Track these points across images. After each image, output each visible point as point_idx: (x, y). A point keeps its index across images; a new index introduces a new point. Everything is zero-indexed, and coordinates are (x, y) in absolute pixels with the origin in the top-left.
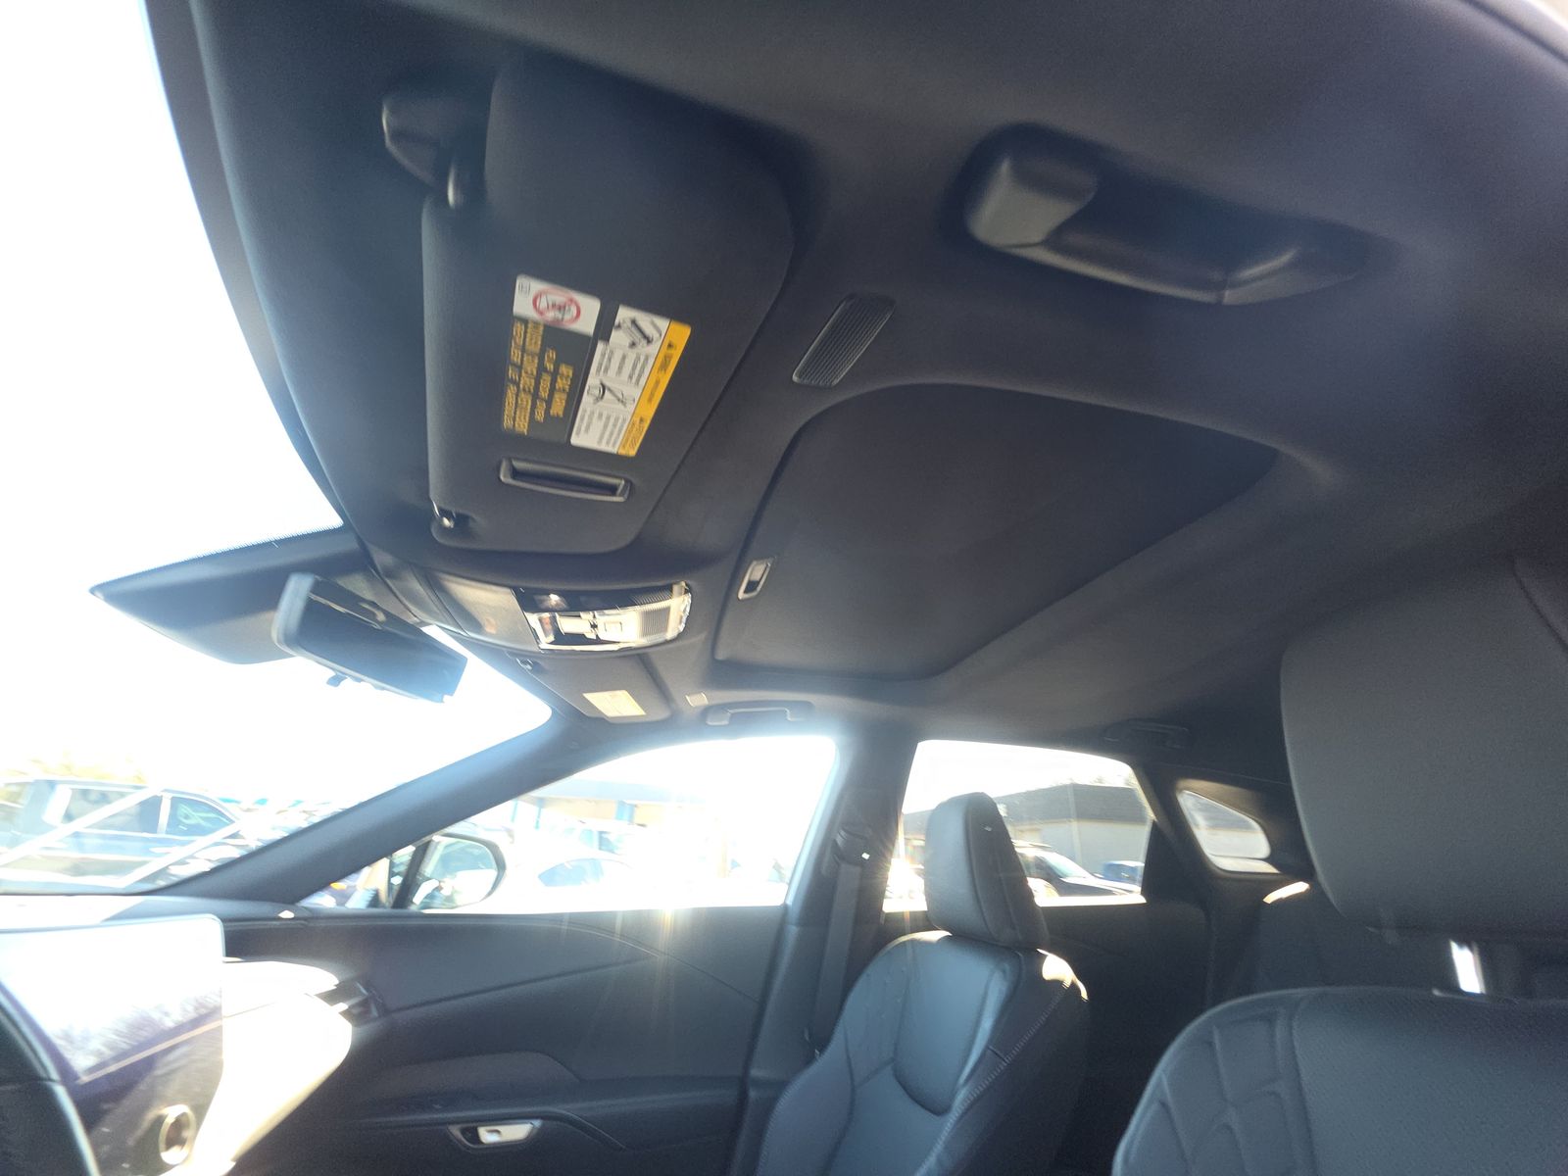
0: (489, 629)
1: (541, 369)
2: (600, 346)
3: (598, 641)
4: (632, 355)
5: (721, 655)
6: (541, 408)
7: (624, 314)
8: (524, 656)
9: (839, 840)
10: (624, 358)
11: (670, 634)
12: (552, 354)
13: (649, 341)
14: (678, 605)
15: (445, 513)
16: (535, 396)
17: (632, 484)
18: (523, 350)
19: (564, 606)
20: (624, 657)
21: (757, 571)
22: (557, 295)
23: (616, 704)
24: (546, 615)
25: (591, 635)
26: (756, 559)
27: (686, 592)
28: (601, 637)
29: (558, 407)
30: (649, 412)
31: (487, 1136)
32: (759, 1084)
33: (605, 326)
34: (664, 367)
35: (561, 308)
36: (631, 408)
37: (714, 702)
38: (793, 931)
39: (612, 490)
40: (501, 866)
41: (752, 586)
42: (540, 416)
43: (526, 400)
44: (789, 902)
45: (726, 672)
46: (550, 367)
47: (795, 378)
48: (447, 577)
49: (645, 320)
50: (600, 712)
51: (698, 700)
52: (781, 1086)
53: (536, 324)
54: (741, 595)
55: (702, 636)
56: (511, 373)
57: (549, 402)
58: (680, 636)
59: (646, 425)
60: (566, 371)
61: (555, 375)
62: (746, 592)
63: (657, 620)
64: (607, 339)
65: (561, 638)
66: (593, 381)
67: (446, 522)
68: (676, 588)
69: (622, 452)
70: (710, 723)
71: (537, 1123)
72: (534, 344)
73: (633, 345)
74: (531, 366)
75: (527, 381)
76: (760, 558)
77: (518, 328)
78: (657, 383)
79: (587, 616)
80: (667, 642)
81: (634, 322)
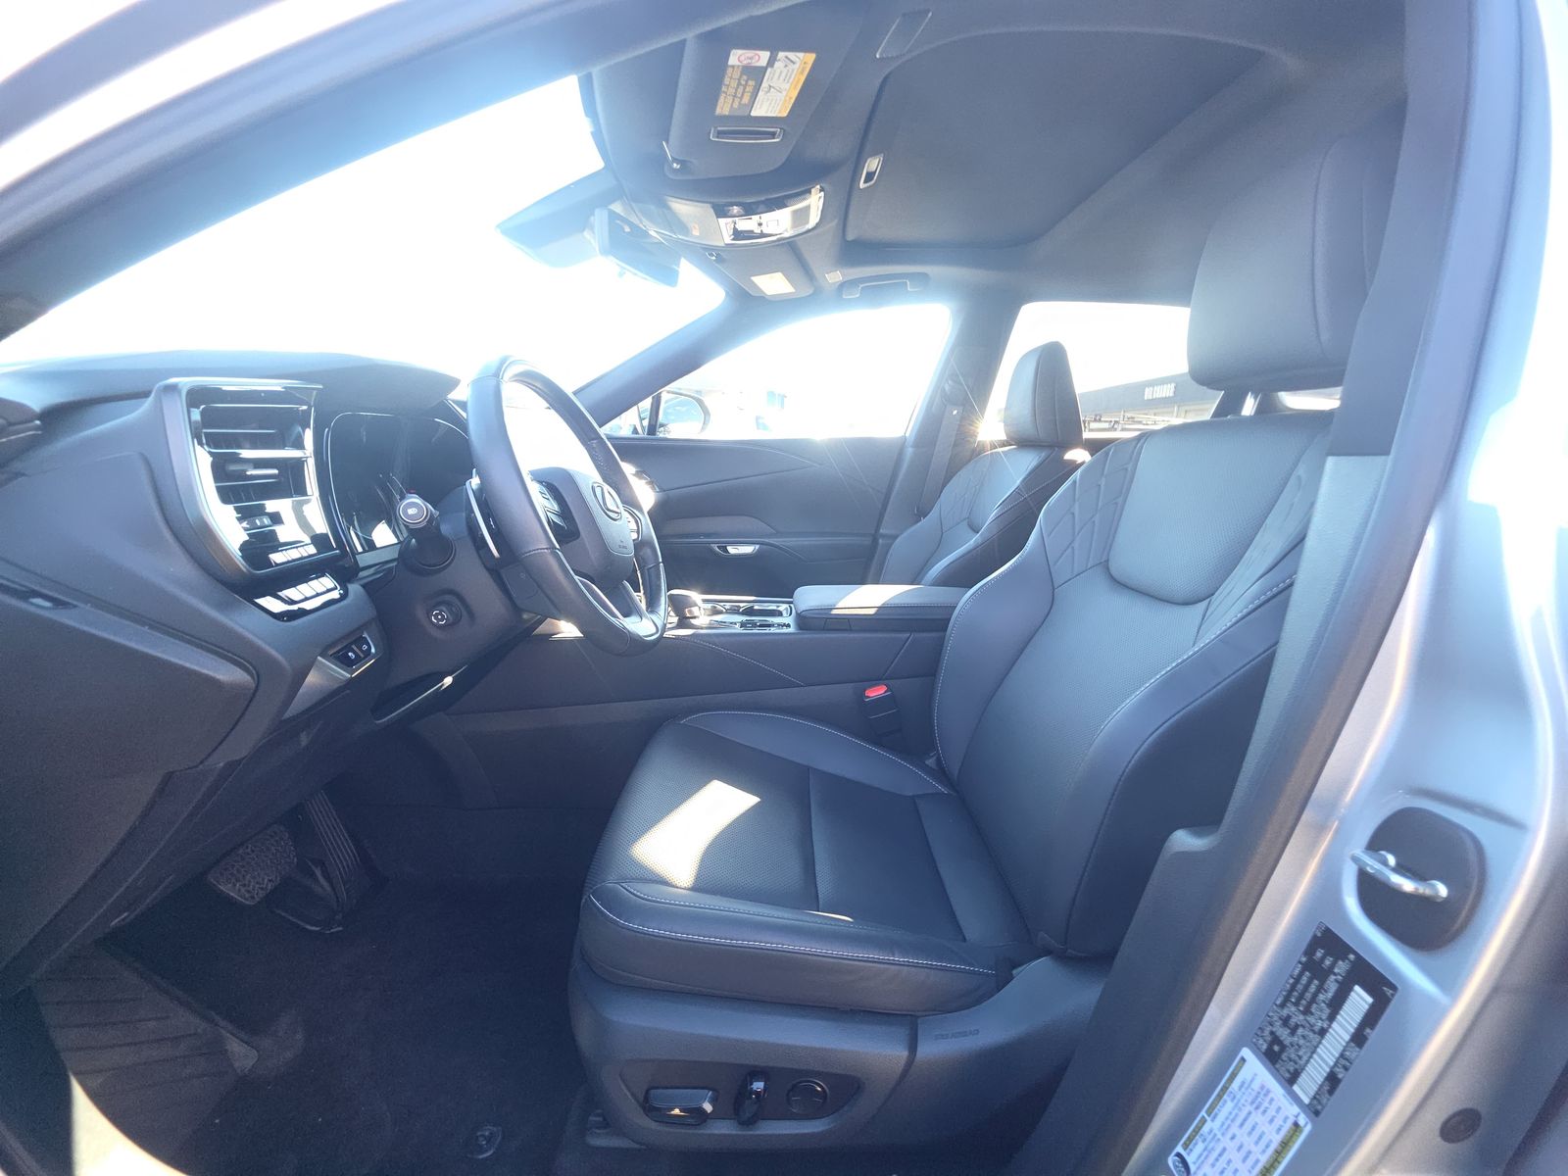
0: (696, 233)
1: (739, 84)
2: (769, 70)
3: (762, 235)
4: (785, 70)
5: (850, 237)
6: (737, 101)
7: (781, 55)
8: (710, 249)
9: (947, 388)
10: (781, 72)
11: (810, 225)
12: (745, 77)
13: (794, 63)
14: (815, 201)
15: (675, 160)
16: (735, 96)
17: (785, 131)
18: (731, 78)
19: (742, 212)
20: (778, 245)
21: (873, 164)
22: (749, 53)
23: (773, 284)
24: (730, 220)
25: (757, 230)
26: (871, 156)
27: (821, 191)
28: (765, 232)
29: (746, 100)
30: (795, 94)
31: (732, 550)
32: (884, 536)
33: (771, 62)
34: (802, 73)
35: (751, 58)
36: (784, 93)
37: (846, 279)
38: (909, 451)
39: (773, 135)
40: (706, 412)
41: (870, 176)
42: (736, 105)
43: (730, 99)
44: (907, 435)
45: (856, 251)
46: (743, 83)
47: (878, 56)
48: (670, 198)
49: (791, 55)
50: (762, 292)
51: (835, 277)
52: (895, 537)
53: (739, 66)
54: (862, 185)
55: (834, 224)
56: (724, 89)
57: (741, 98)
58: (818, 225)
59: (793, 101)
60: (751, 83)
61: (745, 86)
62: (865, 182)
63: (801, 216)
64: (772, 66)
65: (738, 234)
66: (765, 85)
67: (675, 165)
68: (813, 190)
69: (779, 115)
70: (844, 297)
71: (757, 547)
72: (736, 75)
73: (786, 66)
74: (734, 84)
75: (731, 91)
76: (874, 154)
77: (730, 70)
78: (798, 82)
79: (756, 218)
80: (809, 231)
81: (786, 57)
